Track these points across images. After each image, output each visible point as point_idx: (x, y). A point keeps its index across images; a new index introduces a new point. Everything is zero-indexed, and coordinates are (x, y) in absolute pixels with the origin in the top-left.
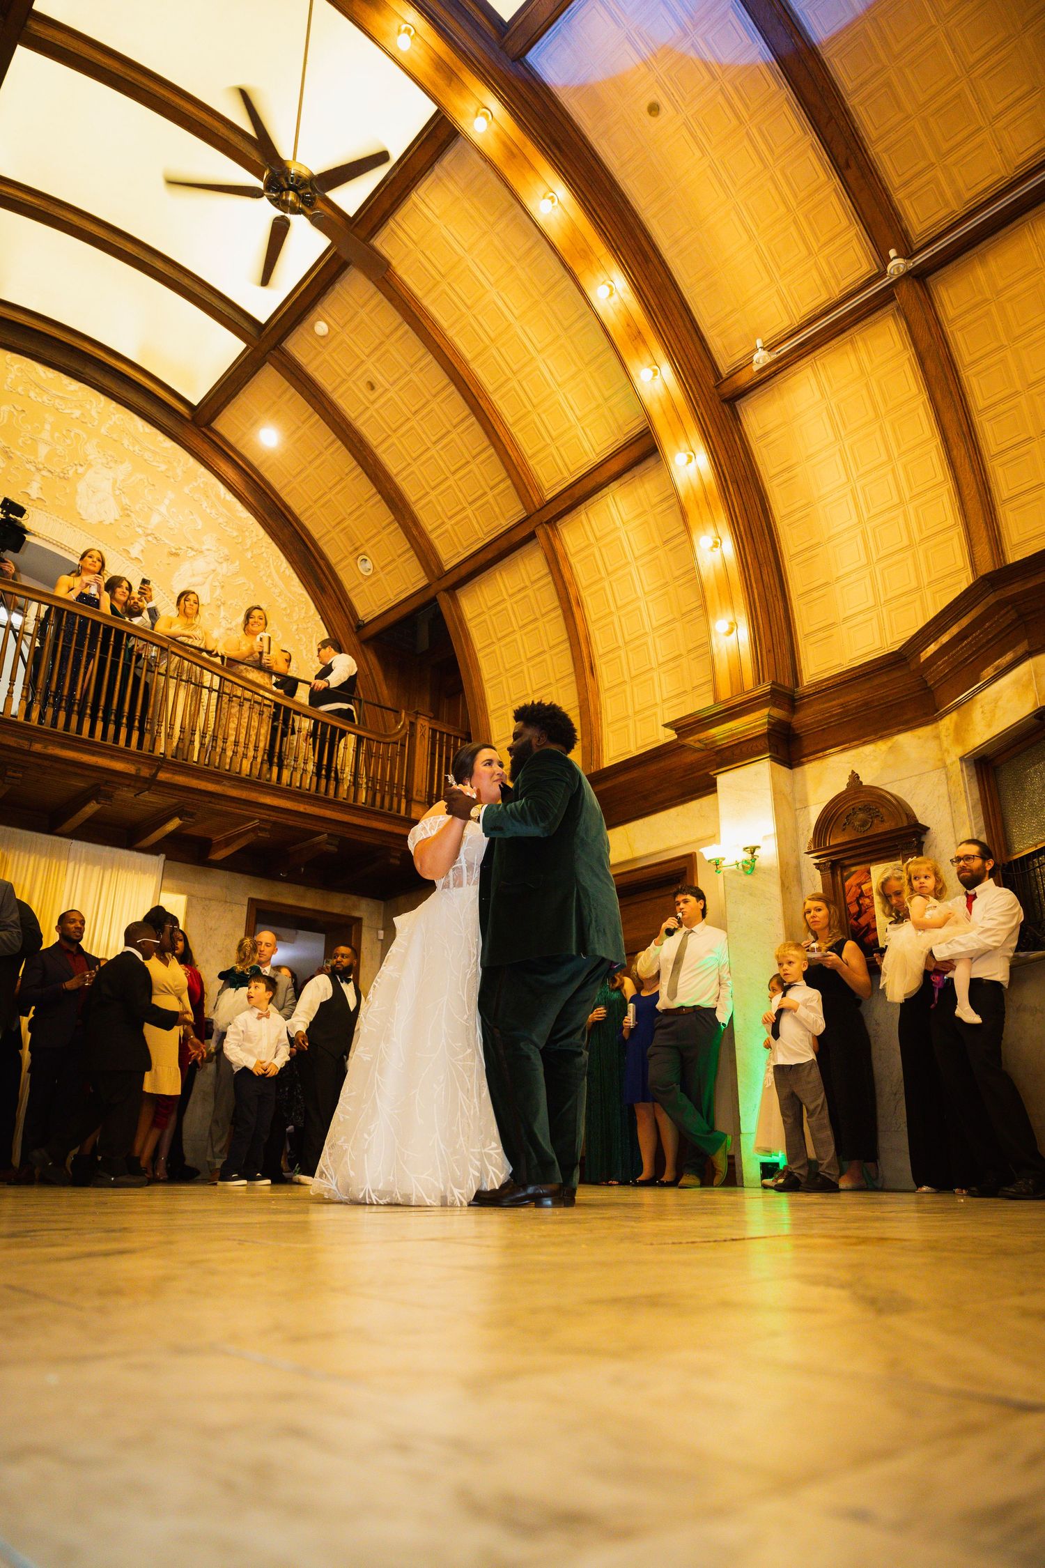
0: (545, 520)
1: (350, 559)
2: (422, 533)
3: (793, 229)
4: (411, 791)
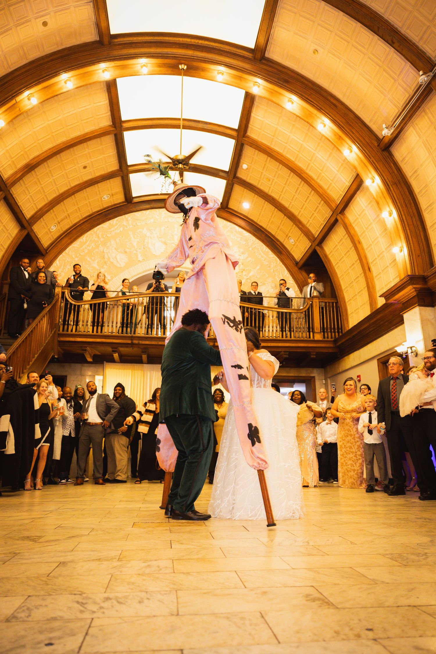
0: (339, 212)
1: (286, 240)
2: (303, 225)
3: (385, 73)
4: (314, 329)
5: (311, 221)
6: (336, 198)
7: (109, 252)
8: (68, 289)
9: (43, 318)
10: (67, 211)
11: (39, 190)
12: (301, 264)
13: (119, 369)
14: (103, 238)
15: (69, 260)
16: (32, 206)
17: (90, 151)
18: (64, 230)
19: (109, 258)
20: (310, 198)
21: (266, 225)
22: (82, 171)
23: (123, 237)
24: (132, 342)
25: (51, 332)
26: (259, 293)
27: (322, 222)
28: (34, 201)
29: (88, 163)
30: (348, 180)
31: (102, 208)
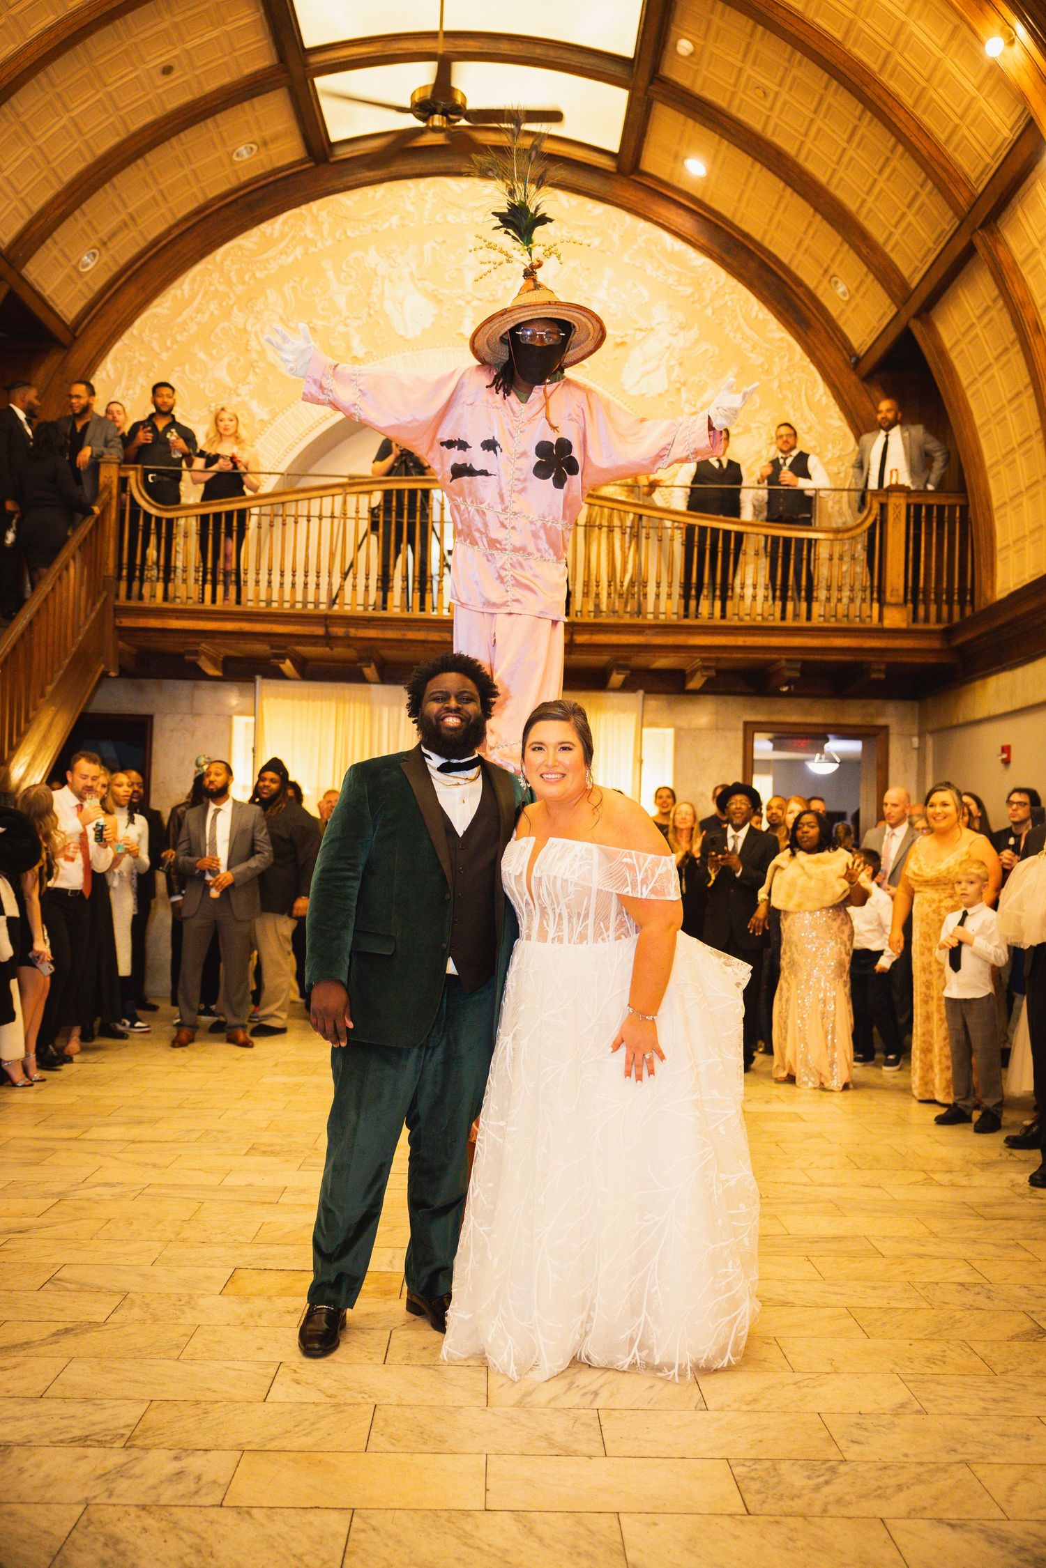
0: (979, 224)
1: (826, 283)
4: (884, 592)
5: (897, 236)
6: (973, 176)
7: (262, 331)
8: (136, 469)
9: (65, 573)
10: (125, 206)
11: (31, 156)
12: (866, 366)
13: (300, 699)
14: (244, 283)
15: (143, 359)
16: (15, 208)
17: (176, 19)
18: (123, 261)
19: (263, 350)
20: (894, 163)
21: (761, 233)
22: (159, 83)
23: (302, 279)
24: (327, 632)
25: (94, 604)
26: (730, 462)
27: (931, 245)
28: (17, 193)
29: (174, 57)
30: (1010, 123)
31: (234, 183)
